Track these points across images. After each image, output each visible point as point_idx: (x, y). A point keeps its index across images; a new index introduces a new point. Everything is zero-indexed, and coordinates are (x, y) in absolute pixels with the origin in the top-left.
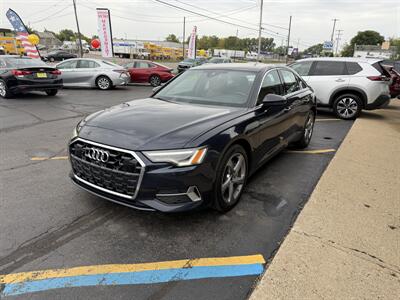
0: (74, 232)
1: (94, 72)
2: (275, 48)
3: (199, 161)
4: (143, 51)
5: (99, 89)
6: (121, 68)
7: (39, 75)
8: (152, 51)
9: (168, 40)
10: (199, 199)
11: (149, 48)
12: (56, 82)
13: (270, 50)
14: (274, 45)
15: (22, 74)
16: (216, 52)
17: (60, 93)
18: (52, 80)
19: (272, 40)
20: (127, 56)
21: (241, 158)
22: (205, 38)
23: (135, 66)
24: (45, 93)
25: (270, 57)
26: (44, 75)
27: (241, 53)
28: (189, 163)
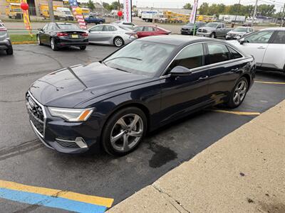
0: (15, 153)
1: (113, 34)
2: (275, 13)
3: (85, 119)
4: (162, 17)
5: (115, 46)
6: (131, 31)
7: (74, 36)
8: (169, 17)
9: (185, 8)
10: (86, 146)
11: (167, 14)
12: (84, 41)
13: (270, 15)
14: (275, 10)
15: (63, 35)
16: (221, 17)
17: (88, 48)
18: (82, 40)
19: (274, 6)
20: (150, 20)
21: (137, 118)
22: (214, 5)
23: (143, 30)
24: (79, 48)
25: (268, 21)
26: (76, 36)
27: (242, 18)
28: (76, 120)
